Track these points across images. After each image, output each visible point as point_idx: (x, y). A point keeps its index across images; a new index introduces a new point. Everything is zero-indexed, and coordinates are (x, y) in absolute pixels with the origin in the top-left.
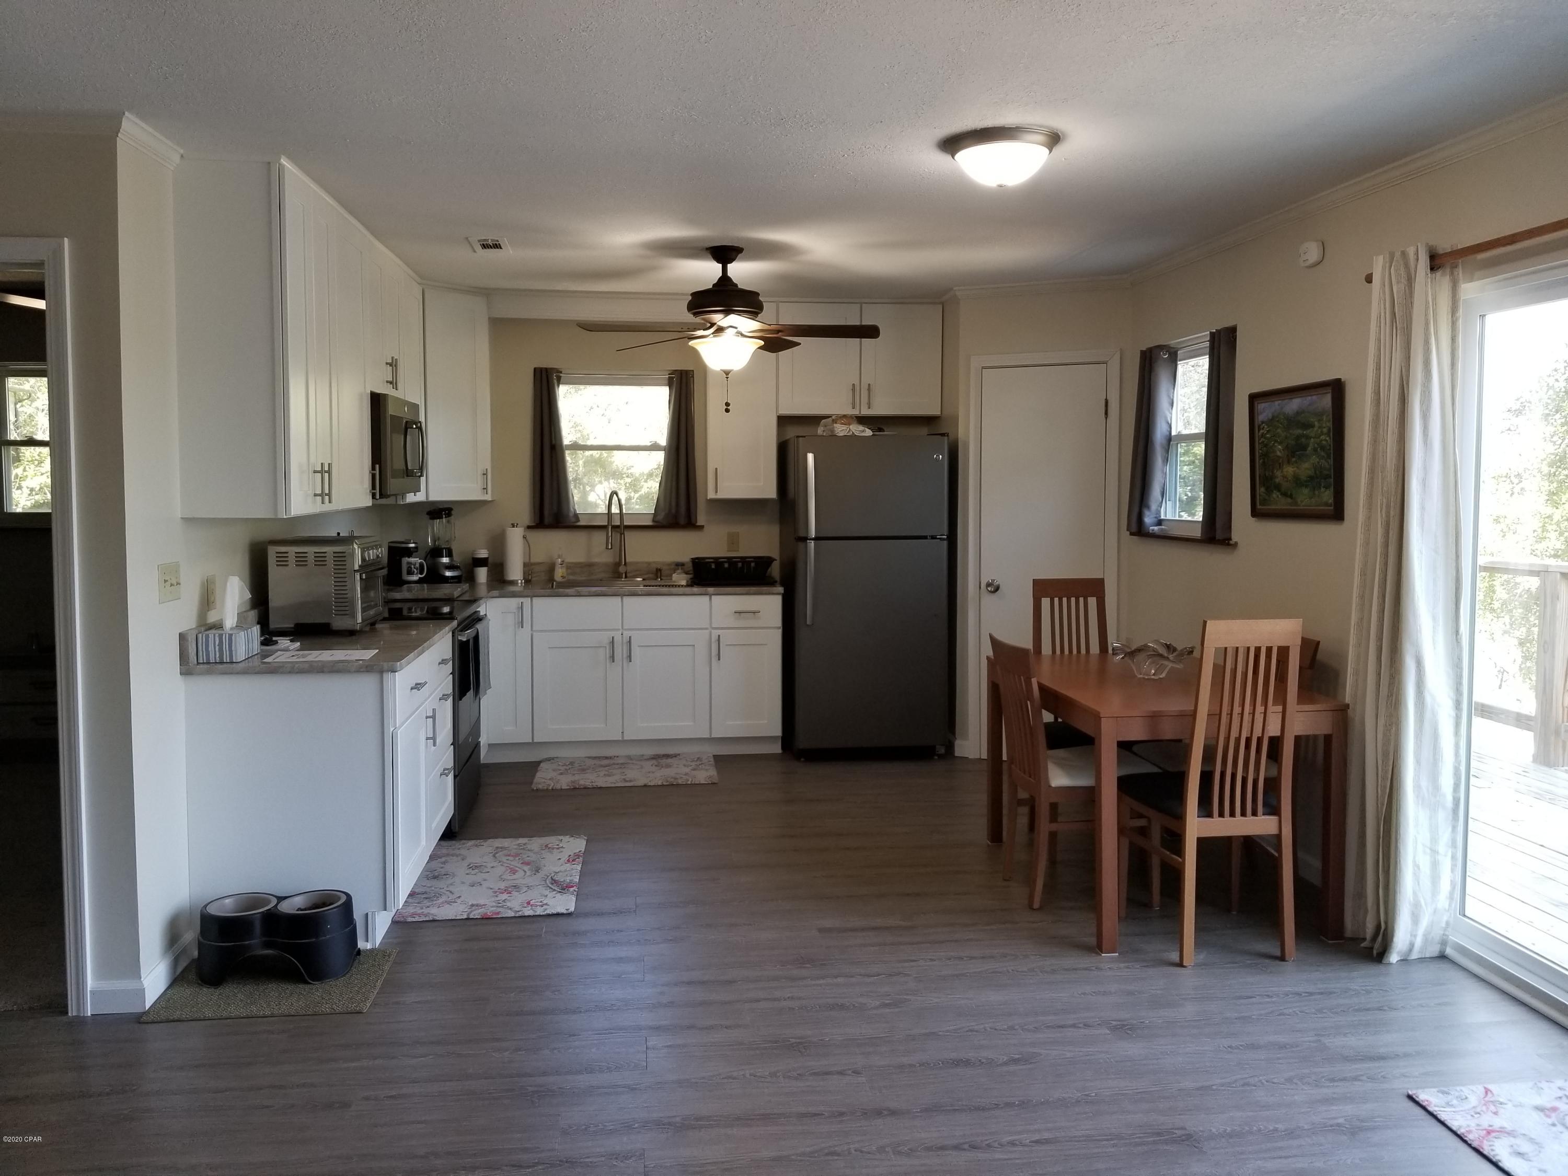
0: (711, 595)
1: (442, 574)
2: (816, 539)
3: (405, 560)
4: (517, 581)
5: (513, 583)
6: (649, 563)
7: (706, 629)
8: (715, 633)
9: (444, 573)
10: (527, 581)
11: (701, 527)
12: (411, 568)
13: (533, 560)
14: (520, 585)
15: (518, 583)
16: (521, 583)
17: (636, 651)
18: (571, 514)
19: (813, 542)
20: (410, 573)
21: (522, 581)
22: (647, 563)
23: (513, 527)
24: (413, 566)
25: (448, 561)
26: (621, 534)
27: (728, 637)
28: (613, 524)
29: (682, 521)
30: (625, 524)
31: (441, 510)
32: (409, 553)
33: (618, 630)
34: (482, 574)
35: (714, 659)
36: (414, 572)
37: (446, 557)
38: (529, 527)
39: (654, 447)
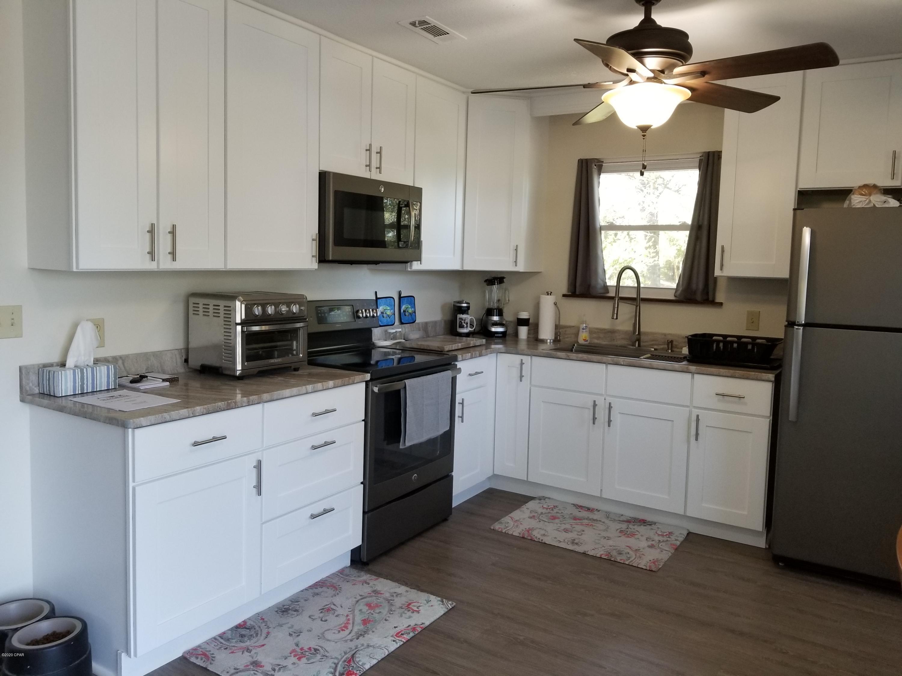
0: (693, 373)
1: (489, 329)
2: (806, 325)
3: (460, 316)
4: (547, 340)
5: (543, 341)
6: (665, 335)
7: (687, 406)
8: (695, 412)
9: (491, 329)
10: (556, 340)
11: (721, 304)
12: (462, 323)
13: (563, 323)
14: (549, 343)
15: (547, 342)
16: (550, 342)
17: (616, 417)
18: (599, 286)
19: (802, 328)
20: (461, 326)
21: (550, 340)
22: (663, 334)
23: (548, 295)
24: (463, 321)
25: (497, 320)
26: (637, 306)
27: (707, 418)
28: (620, 296)
29: (699, 297)
30: (642, 296)
31: (495, 278)
32: (465, 311)
33: (601, 395)
34: (523, 331)
35: (693, 438)
36: (464, 326)
37: (496, 316)
38: (564, 296)
39: (681, 227)
